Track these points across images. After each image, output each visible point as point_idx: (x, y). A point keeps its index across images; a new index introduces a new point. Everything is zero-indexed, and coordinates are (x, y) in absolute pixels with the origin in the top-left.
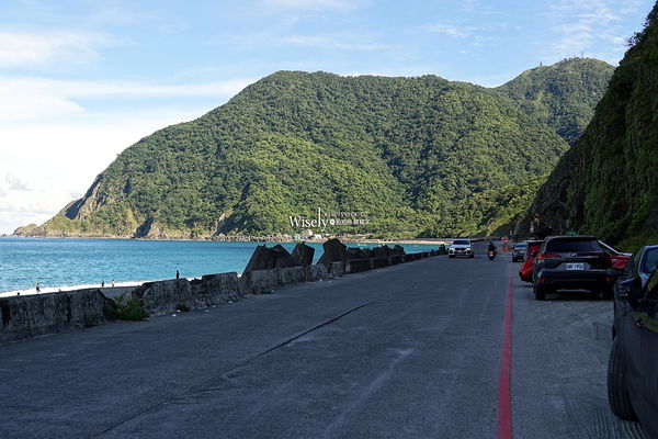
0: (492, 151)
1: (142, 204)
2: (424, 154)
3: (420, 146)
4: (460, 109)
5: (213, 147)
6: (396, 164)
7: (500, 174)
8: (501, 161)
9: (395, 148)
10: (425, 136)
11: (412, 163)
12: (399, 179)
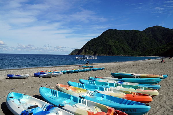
0: (146, 43)
2: (134, 43)
4: (139, 36)
6: (130, 44)
7: (147, 46)
10: (134, 40)
12: (131, 47)
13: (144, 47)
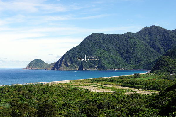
0: (140, 52)
1: (78, 64)
2: (127, 53)
3: (126, 51)
4: (133, 43)
5: (87, 52)
6: (122, 55)
7: (142, 57)
8: (142, 54)
9: (121, 51)
10: (127, 49)
11: (125, 54)
12: (123, 58)
13: (138, 59)
